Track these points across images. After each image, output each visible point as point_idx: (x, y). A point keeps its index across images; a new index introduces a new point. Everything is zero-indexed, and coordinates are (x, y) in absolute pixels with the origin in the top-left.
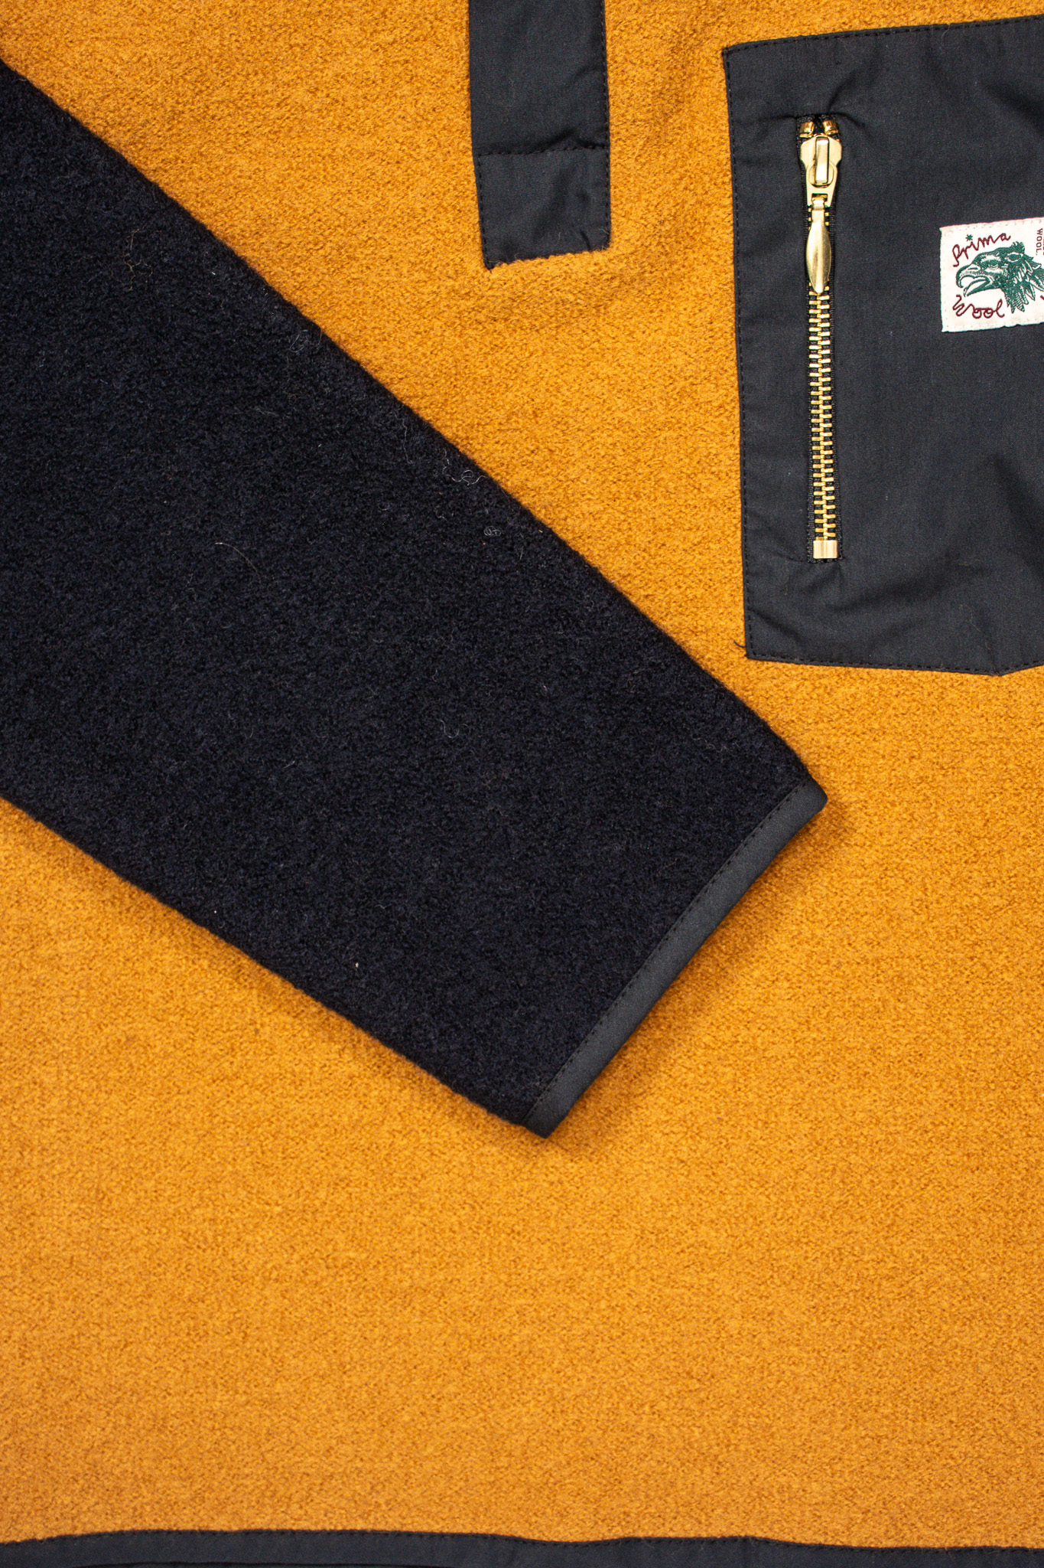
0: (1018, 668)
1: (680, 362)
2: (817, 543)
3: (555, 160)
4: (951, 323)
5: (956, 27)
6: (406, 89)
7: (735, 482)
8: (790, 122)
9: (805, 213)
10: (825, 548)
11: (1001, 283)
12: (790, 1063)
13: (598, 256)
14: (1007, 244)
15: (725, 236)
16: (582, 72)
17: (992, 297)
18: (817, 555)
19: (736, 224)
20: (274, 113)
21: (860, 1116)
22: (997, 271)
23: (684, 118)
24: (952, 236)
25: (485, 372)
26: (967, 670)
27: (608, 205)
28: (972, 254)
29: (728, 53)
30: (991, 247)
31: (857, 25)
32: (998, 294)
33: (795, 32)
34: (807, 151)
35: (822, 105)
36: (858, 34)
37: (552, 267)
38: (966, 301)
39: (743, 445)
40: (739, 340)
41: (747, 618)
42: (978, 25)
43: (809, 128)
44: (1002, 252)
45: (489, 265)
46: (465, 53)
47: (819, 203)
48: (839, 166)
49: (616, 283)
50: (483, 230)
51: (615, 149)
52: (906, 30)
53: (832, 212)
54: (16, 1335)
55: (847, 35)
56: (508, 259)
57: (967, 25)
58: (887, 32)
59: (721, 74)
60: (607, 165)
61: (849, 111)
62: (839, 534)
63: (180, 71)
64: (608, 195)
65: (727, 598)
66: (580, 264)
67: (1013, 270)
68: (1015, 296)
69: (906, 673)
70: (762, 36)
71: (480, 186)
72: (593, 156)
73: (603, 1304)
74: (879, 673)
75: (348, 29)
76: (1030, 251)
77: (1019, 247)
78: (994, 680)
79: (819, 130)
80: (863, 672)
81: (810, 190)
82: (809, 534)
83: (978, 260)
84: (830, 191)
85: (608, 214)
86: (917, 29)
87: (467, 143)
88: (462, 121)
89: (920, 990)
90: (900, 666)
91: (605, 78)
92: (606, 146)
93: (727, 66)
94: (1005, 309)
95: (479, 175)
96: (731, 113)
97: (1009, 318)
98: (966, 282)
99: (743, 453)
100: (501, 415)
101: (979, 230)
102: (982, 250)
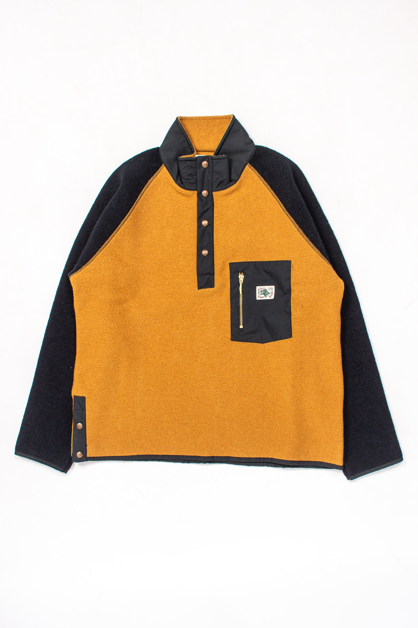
0: (266, 343)
1: (223, 302)
2: (240, 326)
3: (207, 276)
4: (258, 299)
5: (258, 262)
6: (189, 267)
7: (230, 318)
8: (237, 273)
9: (239, 284)
10: (241, 327)
11: (264, 294)
12: (236, 394)
13: (213, 289)
14: (265, 289)
15: (229, 287)
16: (211, 266)
17: (263, 296)
18: (240, 328)
19: (230, 285)
20: (171, 269)
21: (245, 401)
22: (263, 292)
23: (224, 271)
24: (258, 288)
25: (198, 303)
26: (259, 343)
27: (214, 282)
28: (260, 290)
29: (230, 264)
30: (263, 289)
31: (246, 261)
32: (263, 295)
33: (238, 262)
34: (239, 277)
35: (241, 271)
36: (246, 262)
37: (207, 290)
38: (259, 296)
39: (231, 313)
40: (231, 300)
41: (231, 335)
42: (261, 262)
43: (240, 273)
44: (264, 290)
45: (199, 289)
46: (196, 263)
47: (241, 283)
48: (244, 278)
49: (215, 292)
50: (198, 285)
51: (215, 275)
52: (252, 262)
53: (243, 284)
54: (132, 428)
55: (245, 262)
56: (201, 289)
57: (260, 262)
58: (250, 262)
59: (229, 266)
60: (214, 277)
61: (245, 272)
62: (243, 325)
63: (159, 264)
64: (214, 281)
65: (229, 333)
66: (210, 290)
67: (265, 292)
68: (265, 295)
69: (251, 343)
70: (234, 262)
71: (198, 279)
72: (212, 276)
73: (211, 426)
74: (248, 343)
75: (181, 259)
76: (267, 290)
77: (266, 289)
78: (263, 344)
79: (241, 274)
80: (246, 343)
81: (240, 281)
82: (239, 325)
83: (261, 291)
84: (242, 282)
85: (214, 283)
86: (254, 262)
87: (196, 274)
88: (196, 271)
89: (253, 384)
90: (251, 342)
91: (214, 266)
92: (214, 275)
93: (230, 265)
94: (264, 297)
95: (198, 278)
96: (230, 271)
97: (265, 298)
98: (259, 293)
99: (231, 314)
100: (200, 308)
101: (261, 287)
102: (261, 289)
